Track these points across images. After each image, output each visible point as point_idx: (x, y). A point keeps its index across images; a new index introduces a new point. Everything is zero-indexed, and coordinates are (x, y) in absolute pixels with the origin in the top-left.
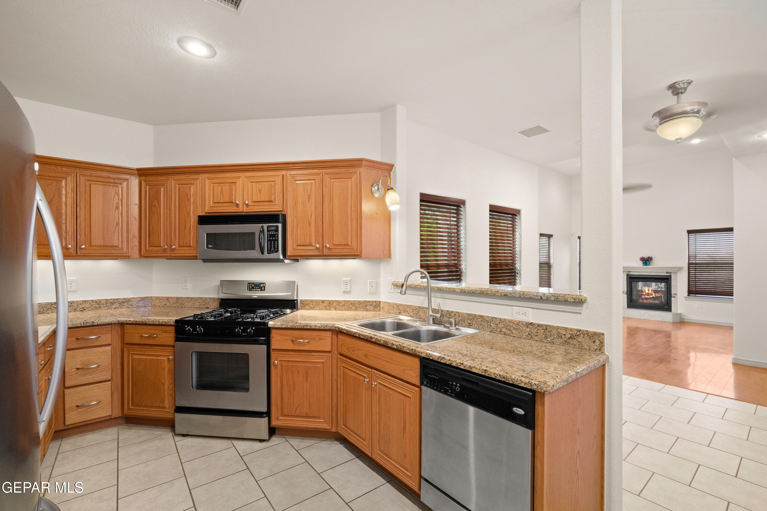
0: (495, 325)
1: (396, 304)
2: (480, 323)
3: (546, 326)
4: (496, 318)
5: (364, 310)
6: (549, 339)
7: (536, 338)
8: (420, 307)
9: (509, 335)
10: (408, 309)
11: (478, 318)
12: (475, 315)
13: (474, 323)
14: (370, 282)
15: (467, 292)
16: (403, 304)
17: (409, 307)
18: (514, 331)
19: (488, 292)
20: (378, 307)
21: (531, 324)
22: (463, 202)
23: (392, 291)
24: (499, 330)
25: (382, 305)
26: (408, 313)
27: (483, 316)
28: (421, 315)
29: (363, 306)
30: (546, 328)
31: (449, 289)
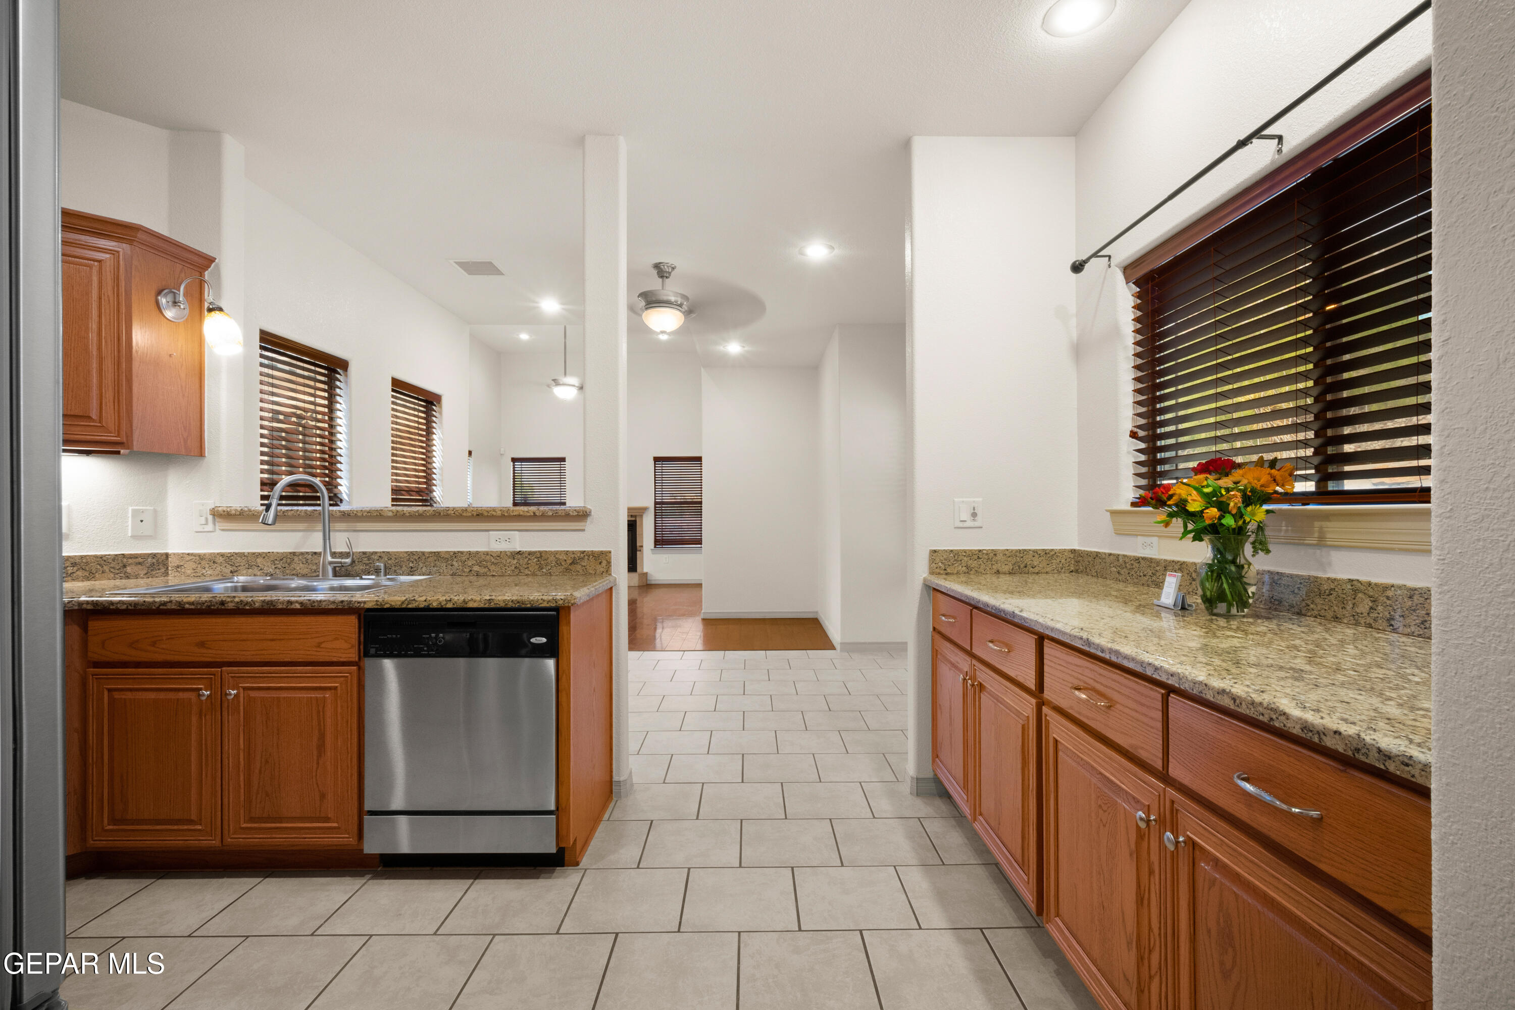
0: (460, 563)
1: (222, 555)
2: (432, 564)
3: (540, 552)
4: (462, 553)
5: (116, 576)
6: (544, 570)
7: (527, 572)
8: (294, 554)
9: (485, 575)
10: (259, 560)
11: (428, 557)
12: (423, 553)
13: (421, 565)
14: (133, 511)
15: (408, 514)
16: (244, 553)
17: (264, 555)
18: (493, 568)
19: (449, 512)
20: (161, 566)
21: (519, 553)
22: (344, 365)
23: (210, 527)
24: (467, 570)
25: (172, 562)
26: (261, 570)
27: (439, 553)
28: (298, 568)
29: (113, 568)
30: (540, 556)
31: (368, 512)
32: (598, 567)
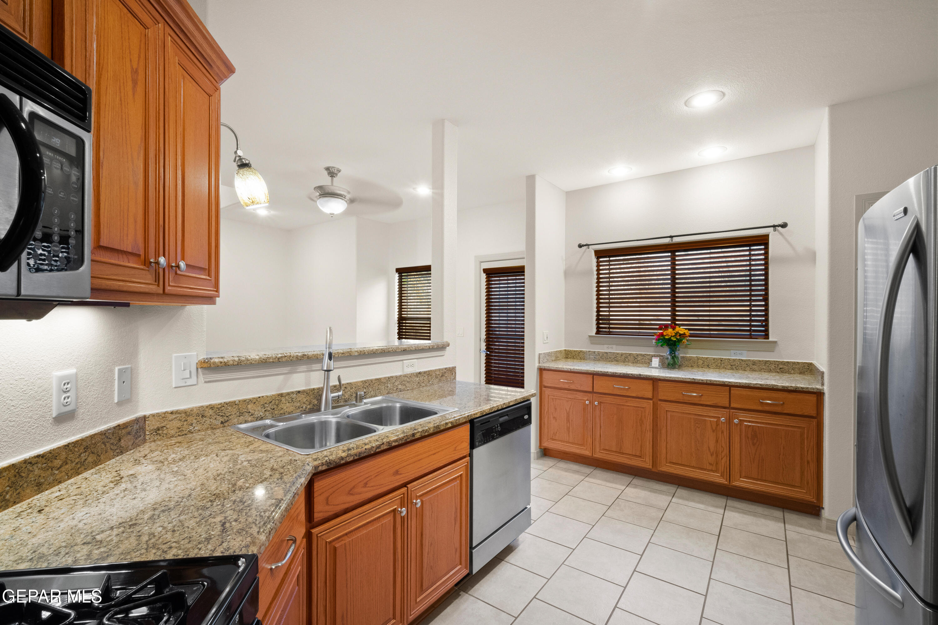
0: (392, 385)
1: (211, 407)
2: (377, 388)
3: (429, 371)
4: (392, 377)
5: (115, 454)
6: (430, 382)
7: (423, 385)
8: (281, 395)
9: (404, 390)
10: (249, 406)
11: (375, 383)
12: (371, 380)
13: (371, 390)
14: (120, 370)
15: (367, 353)
16: (235, 402)
17: (255, 401)
18: (408, 385)
19: (390, 350)
20: (141, 433)
21: (420, 373)
23: (193, 381)
24: (395, 389)
25: (150, 426)
26: (252, 415)
27: (380, 379)
28: (285, 408)
29: (112, 444)
30: (428, 374)
32: (452, 376)
